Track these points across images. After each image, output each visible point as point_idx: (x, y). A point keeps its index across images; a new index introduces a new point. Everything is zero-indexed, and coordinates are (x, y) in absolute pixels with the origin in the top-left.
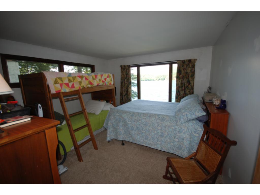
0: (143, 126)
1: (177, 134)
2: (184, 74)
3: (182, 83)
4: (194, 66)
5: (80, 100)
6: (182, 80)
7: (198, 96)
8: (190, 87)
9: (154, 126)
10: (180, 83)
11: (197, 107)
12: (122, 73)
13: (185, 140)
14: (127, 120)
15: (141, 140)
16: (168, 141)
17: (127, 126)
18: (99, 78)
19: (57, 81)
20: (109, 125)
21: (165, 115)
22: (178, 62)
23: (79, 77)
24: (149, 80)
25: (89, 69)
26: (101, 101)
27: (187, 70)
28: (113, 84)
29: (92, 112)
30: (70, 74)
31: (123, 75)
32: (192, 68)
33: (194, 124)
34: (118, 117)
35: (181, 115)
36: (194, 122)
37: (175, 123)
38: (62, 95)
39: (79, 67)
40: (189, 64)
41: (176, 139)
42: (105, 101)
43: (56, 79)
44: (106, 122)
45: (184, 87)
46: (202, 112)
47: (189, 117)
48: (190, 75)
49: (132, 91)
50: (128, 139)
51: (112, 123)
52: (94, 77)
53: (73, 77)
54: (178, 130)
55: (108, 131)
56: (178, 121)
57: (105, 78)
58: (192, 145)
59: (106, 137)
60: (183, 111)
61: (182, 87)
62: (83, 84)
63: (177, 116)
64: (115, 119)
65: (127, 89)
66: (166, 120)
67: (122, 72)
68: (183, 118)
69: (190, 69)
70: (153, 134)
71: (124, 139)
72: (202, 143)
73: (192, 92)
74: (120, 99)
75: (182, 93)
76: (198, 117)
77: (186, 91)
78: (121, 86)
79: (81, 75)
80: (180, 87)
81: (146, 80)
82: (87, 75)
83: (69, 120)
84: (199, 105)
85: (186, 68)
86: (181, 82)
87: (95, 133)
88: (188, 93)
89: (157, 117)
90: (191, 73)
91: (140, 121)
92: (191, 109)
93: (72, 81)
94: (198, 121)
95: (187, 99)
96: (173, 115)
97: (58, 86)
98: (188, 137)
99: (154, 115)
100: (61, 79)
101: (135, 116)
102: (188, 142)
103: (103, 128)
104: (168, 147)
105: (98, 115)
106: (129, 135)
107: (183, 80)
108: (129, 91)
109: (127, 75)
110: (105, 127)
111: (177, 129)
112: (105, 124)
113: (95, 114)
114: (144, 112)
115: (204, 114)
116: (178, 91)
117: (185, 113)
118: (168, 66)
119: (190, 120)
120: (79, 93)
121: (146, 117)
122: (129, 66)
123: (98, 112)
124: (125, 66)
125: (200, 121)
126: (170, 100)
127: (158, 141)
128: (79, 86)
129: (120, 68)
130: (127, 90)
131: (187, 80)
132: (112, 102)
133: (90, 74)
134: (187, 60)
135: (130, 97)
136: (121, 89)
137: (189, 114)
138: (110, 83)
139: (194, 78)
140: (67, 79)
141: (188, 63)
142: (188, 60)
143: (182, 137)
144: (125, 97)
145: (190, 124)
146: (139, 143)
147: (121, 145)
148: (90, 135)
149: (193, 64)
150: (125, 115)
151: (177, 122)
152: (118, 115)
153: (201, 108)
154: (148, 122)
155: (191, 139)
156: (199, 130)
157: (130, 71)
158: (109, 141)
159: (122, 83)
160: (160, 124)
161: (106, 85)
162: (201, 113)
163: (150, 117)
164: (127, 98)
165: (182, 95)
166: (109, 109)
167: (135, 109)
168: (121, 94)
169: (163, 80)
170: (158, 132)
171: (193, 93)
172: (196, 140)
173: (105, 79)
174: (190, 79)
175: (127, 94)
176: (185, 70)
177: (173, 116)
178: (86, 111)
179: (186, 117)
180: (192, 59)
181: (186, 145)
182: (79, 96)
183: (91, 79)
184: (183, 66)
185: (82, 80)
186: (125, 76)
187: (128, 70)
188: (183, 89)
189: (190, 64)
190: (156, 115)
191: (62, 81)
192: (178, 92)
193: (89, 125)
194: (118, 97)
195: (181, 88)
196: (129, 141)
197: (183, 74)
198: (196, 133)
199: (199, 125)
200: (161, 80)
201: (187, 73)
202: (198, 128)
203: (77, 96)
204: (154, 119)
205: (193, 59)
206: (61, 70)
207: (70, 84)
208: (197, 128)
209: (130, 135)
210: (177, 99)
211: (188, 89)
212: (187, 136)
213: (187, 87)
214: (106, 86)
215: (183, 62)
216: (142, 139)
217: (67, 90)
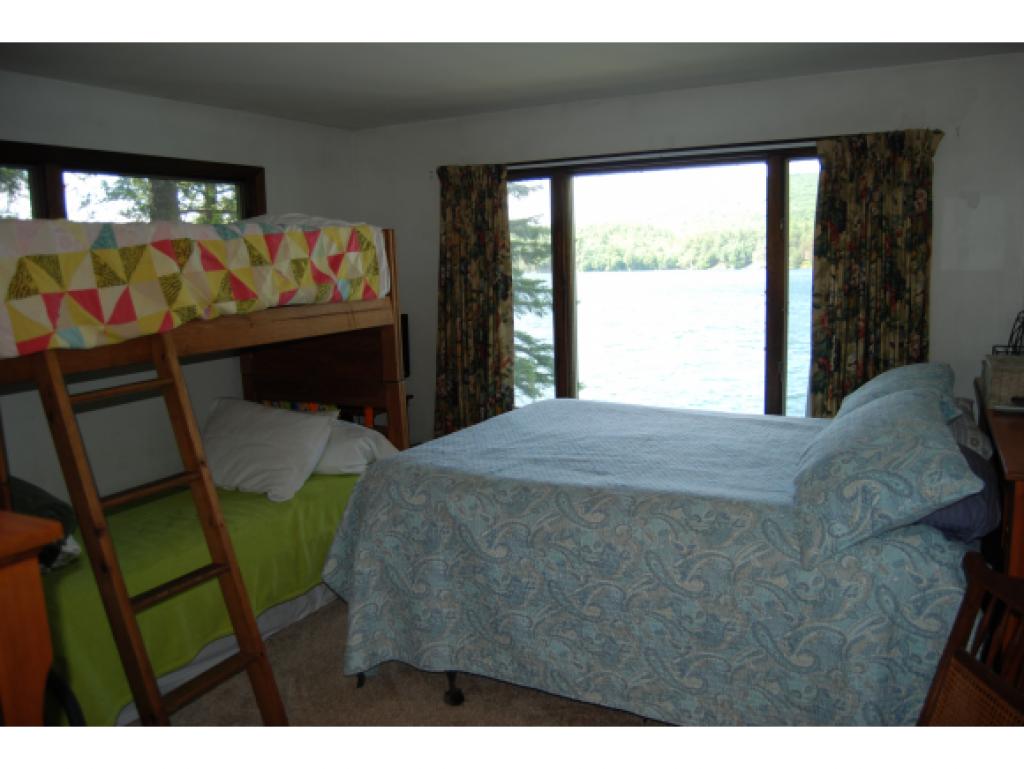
0: (587, 576)
1: (807, 624)
2: (864, 228)
3: (850, 291)
4: (923, 177)
5: (168, 402)
6: (849, 270)
7: (949, 376)
8: (901, 311)
9: (662, 575)
10: (836, 286)
11: (931, 444)
12: (449, 217)
13: (852, 661)
14: (480, 533)
15: (577, 671)
16: (752, 667)
17: (480, 578)
18: (293, 257)
19: (29, 277)
20: (358, 567)
21: (729, 502)
22: (823, 147)
23: (165, 246)
24: (638, 266)
25: (226, 193)
26: (306, 410)
27: (882, 199)
28: (390, 295)
29: (250, 486)
30: (106, 233)
31: (457, 230)
32: (916, 188)
33: (915, 554)
34: (417, 520)
35: (832, 496)
36: (916, 541)
37: (798, 549)
38: (55, 370)
39: (162, 183)
40: (891, 163)
41: (800, 653)
42: (337, 413)
43: (21, 265)
44: (337, 548)
45: (862, 315)
46: (958, 477)
47: (885, 512)
48: (899, 234)
49: (517, 342)
50: (488, 661)
51: (382, 561)
52: (263, 250)
53: (124, 252)
54: (811, 595)
55: (356, 609)
56: (816, 540)
57: (334, 251)
58: (899, 691)
59: (340, 653)
60: (849, 469)
61: (856, 312)
62: (187, 297)
63: (804, 508)
64: (400, 529)
65: (484, 327)
66: (736, 534)
67: (449, 211)
68: (845, 519)
69: (900, 195)
70: (653, 624)
71: (460, 666)
72: (952, 668)
73: (916, 346)
74: (439, 397)
75: (854, 354)
76: (940, 510)
77: (878, 342)
78: (442, 305)
79: (175, 234)
80: (839, 312)
81: (621, 266)
82: (211, 237)
83: (98, 532)
84: (946, 430)
85: (876, 188)
86: (846, 281)
87: (267, 625)
88: (894, 353)
89: (678, 514)
90: (908, 223)
91: (569, 544)
92: (895, 455)
93: (121, 274)
94: (937, 538)
95: (875, 396)
96: (786, 498)
97: (33, 309)
98: (873, 639)
99: (657, 500)
100: (50, 263)
101: (535, 511)
102: (874, 672)
103: (319, 591)
104: (748, 707)
105: (288, 503)
106: (496, 632)
107: (856, 266)
108: (497, 341)
109: (481, 229)
110: (336, 582)
111: (807, 589)
112: (331, 565)
113: (265, 494)
114: (594, 481)
115: (973, 485)
116: (829, 339)
117: (859, 484)
118: (756, 174)
119: (886, 532)
120: (164, 357)
121: (607, 515)
122: (499, 168)
123: (288, 486)
124: (467, 172)
125: (951, 533)
126: (775, 400)
127: (683, 672)
128: (163, 308)
129: (436, 184)
130: (486, 337)
131: (884, 269)
132: (381, 419)
133: (238, 231)
134: (877, 136)
135: (506, 382)
136: (442, 328)
137: (885, 491)
138: (368, 289)
139: (928, 254)
140: (88, 261)
141: (888, 154)
142: (886, 134)
143: (836, 642)
144: (466, 383)
145: (891, 553)
146: (564, 685)
147: (442, 704)
148: (237, 633)
149: (917, 166)
150: (469, 500)
151: (805, 539)
152: (419, 500)
153: (956, 452)
154: (620, 549)
155: (896, 653)
156: (940, 594)
157: (501, 206)
158: (361, 678)
159: (446, 285)
160: (700, 557)
161: (337, 298)
162: (957, 484)
163: (631, 513)
164: (484, 389)
165: (852, 369)
166: (360, 466)
167: (536, 461)
168: (445, 363)
169: (737, 268)
170: (685, 609)
171: (922, 357)
172: (923, 654)
173: (335, 262)
174: (906, 260)
175: (480, 362)
176: (871, 200)
177: (784, 508)
178: (205, 472)
179: (864, 509)
180: (909, 131)
181: (860, 694)
182: (166, 372)
183: (238, 263)
184: (856, 174)
185: (181, 266)
186: (473, 239)
187: (491, 196)
188: (857, 331)
189: (900, 160)
190: (672, 499)
191: (59, 279)
192: (824, 346)
193: (228, 570)
194: (420, 384)
195: (846, 318)
196: (492, 675)
197: (858, 229)
198: (927, 611)
199: (940, 563)
200: (721, 266)
201: (880, 220)
202: (937, 580)
203: (152, 375)
204: (657, 525)
205: (919, 131)
206: (49, 202)
207: (109, 299)
208: (933, 581)
209: (501, 639)
210: (820, 396)
211: (891, 327)
212: (867, 632)
213: (886, 313)
214: (334, 308)
215: (857, 145)
216: (583, 659)
217: (85, 334)
